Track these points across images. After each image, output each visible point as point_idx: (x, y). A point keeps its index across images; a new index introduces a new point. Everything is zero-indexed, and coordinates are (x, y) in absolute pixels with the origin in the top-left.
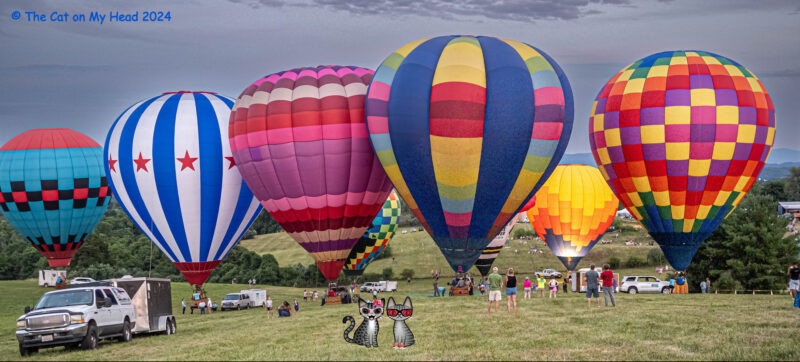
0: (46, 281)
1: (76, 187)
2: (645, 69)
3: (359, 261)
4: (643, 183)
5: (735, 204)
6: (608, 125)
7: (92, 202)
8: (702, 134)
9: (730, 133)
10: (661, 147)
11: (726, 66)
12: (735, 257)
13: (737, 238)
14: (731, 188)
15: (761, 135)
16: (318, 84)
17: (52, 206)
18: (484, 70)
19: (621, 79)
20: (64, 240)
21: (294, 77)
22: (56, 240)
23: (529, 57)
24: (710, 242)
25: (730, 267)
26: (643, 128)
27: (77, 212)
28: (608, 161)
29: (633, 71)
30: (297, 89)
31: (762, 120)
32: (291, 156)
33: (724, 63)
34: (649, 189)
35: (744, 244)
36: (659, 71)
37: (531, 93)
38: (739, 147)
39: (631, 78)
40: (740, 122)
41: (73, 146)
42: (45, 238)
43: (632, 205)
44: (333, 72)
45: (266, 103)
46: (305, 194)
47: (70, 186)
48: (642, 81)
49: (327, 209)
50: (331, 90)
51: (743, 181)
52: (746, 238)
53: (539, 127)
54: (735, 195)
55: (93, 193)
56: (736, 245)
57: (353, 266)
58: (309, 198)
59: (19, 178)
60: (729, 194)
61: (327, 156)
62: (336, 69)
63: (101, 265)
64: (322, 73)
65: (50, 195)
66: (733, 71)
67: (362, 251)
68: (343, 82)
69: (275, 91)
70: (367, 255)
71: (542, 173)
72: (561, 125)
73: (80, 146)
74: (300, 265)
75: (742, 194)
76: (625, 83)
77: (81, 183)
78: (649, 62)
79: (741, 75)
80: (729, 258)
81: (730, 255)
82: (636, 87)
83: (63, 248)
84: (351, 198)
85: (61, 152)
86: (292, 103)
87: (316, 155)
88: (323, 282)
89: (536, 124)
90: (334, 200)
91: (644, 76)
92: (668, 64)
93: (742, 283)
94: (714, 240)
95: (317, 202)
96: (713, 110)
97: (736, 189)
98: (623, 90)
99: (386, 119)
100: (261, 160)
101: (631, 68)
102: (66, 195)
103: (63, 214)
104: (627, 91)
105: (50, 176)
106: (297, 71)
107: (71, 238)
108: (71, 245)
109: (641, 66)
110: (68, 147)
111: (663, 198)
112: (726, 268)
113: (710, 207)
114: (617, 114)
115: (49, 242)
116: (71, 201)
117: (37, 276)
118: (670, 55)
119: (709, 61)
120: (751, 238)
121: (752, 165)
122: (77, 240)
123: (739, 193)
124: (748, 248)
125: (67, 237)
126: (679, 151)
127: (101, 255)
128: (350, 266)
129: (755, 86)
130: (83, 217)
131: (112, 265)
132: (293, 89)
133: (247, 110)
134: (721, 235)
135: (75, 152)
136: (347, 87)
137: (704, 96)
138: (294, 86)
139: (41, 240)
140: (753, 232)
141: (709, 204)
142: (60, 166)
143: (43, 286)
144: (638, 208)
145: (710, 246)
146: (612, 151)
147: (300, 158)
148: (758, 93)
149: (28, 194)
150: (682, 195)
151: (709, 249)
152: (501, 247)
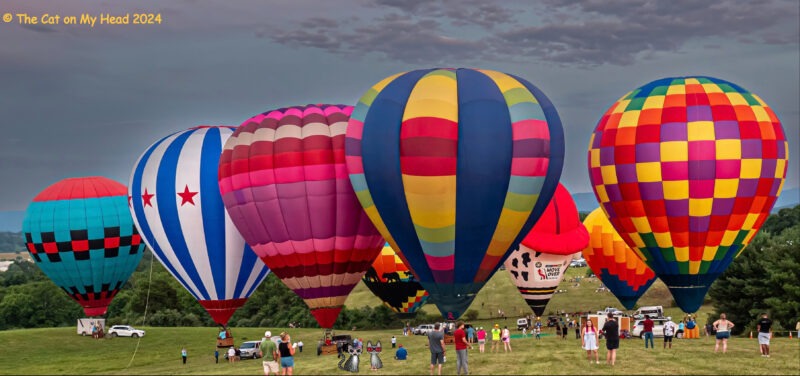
0: (84, 330)
1: (106, 237)
2: (640, 99)
3: (410, 304)
4: (643, 224)
5: (745, 242)
6: (604, 161)
7: (124, 250)
8: (702, 171)
9: (732, 169)
10: (658, 186)
11: (728, 94)
12: (773, 295)
13: (775, 275)
14: (738, 227)
15: (768, 169)
16: (302, 123)
17: (82, 256)
18: (455, 104)
19: (617, 110)
20: (97, 289)
21: (278, 117)
22: (90, 289)
23: (508, 89)
24: (749, 280)
25: (770, 307)
26: (638, 165)
27: (109, 261)
28: (607, 200)
29: (629, 101)
30: (280, 129)
31: (770, 152)
32: (273, 198)
33: (725, 91)
34: (649, 230)
35: (783, 281)
36: (656, 102)
37: (510, 127)
38: (743, 183)
39: (626, 110)
40: (742, 157)
41: (103, 195)
42: (78, 288)
43: (635, 245)
44: (319, 111)
45: (249, 144)
46: (291, 239)
47: (101, 235)
48: (637, 113)
49: (315, 253)
50: (315, 129)
51: (751, 219)
52: (784, 275)
53: (518, 163)
54: (743, 234)
55: (126, 241)
56: (774, 282)
57: (406, 309)
58: (294, 242)
59: (48, 229)
60: (736, 233)
61: (310, 198)
62: (323, 107)
63: (168, 310)
64: (308, 112)
65: (80, 244)
66: (735, 99)
67: (414, 294)
68: (328, 121)
69: (258, 131)
70: (418, 299)
71: (529, 213)
72: (546, 160)
73: (110, 195)
74: (368, 308)
75: (753, 231)
76: (619, 116)
77: (112, 232)
78: (645, 92)
79: (744, 102)
80: (768, 296)
81: (770, 293)
82: (630, 120)
83: (98, 296)
84: (339, 242)
85: (92, 201)
86: (274, 143)
87: (300, 196)
88: (387, 324)
89: (514, 159)
90: (320, 245)
91: (639, 108)
92: (664, 93)
93: (782, 324)
94: (753, 277)
95: (302, 247)
96: (712, 145)
97: (745, 227)
98: (618, 124)
99: (360, 158)
100: (245, 203)
101: (627, 98)
102: (97, 244)
103: (94, 264)
104: (622, 124)
105: (79, 226)
106: (283, 111)
107: (105, 287)
108: (105, 293)
109: (638, 96)
110: (98, 196)
111: (665, 240)
112: (766, 307)
113: (716, 248)
114: (612, 150)
115: (83, 291)
116: (103, 250)
117: (75, 324)
118: (668, 82)
119: (710, 88)
120: (789, 275)
121: (761, 201)
122: (111, 288)
123: (747, 232)
124: (786, 286)
125: (101, 286)
126: (677, 190)
127: (169, 301)
128: (402, 310)
129: (761, 115)
130: (116, 266)
131: (179, 310)
132: (276, 129)
133: (231, 151)
134: (759, 273)
135: (105, 200)
136: (331, 126)
137: (701, 130)
138: (276, 125)
139: (74, 289)
140: (792, 268)
141: (714, 245)
142: (91, 216)
143: (82, 335)
144: (641, 249)
145: (749, 284)
146: (609, 188)
147: (283, 201)
148: (765, 123)
149: (58, 244)
150: (685, 236)
151: (748, 287)
152: (555, 288)
